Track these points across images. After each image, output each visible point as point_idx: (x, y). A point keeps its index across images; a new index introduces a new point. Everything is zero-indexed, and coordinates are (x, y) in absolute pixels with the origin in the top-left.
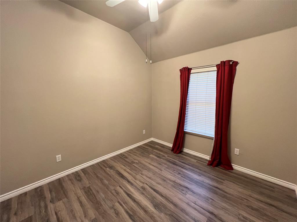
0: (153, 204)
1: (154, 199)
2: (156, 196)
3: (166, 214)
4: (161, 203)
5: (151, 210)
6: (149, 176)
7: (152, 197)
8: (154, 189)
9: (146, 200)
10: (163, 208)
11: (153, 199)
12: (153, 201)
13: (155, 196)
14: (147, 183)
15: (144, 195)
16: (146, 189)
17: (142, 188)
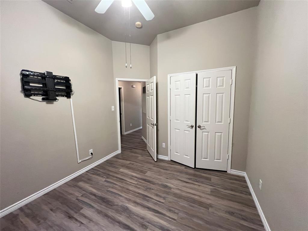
1: (128, 216)
3: (117, 205)
4: (121, 214)
5: (131, 205)
7: (131, 217)
9: (137, 213)
10: (119, 209)
11: (130, 216)
15: (141, 217)
16: (141, 225)
17: (146, 226)
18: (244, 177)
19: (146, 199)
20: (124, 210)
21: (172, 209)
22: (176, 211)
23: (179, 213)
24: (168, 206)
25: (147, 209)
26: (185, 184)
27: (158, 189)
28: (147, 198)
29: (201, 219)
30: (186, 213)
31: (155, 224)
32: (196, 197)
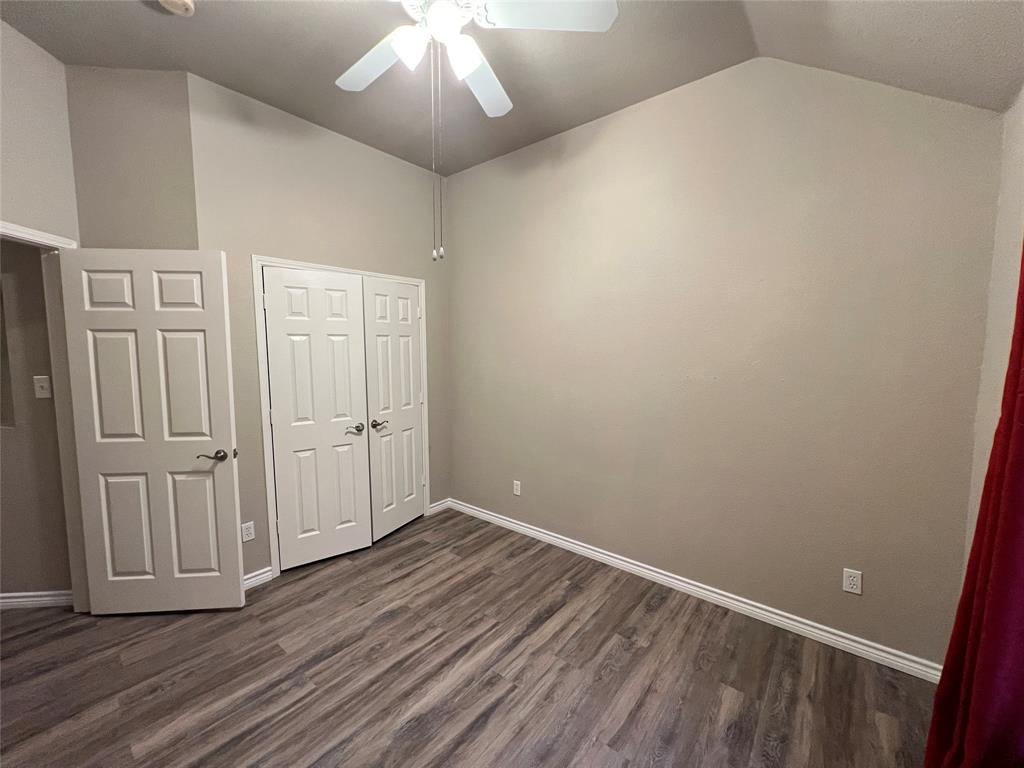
0: (426, 714)
1: (445, 717)
2: (458, 721)
3: (386, 754)
4: (429, 740)
5: (407, 709)
6: (559, 692)
7: (456, 709)
8: (493, 716)
10: (407, 744)
11: (448, 713)
12: (442, 712)
13: (458, 718)
14: (516, 691)
16: (488, 688)
17: (495, 677)
18: (449, 510)
19: (408, 667)
20: (419, 730)
21: (470, 621)
22: (478, 616)
23: (486, 613)
24: (459, 626)
25: (446, 668)
26: (409, 581)
27: (391, 632)
28: (407, 663)
29: (509, 589)
30: (492, 602)
31: (494, 658)
32: (460, 577)
